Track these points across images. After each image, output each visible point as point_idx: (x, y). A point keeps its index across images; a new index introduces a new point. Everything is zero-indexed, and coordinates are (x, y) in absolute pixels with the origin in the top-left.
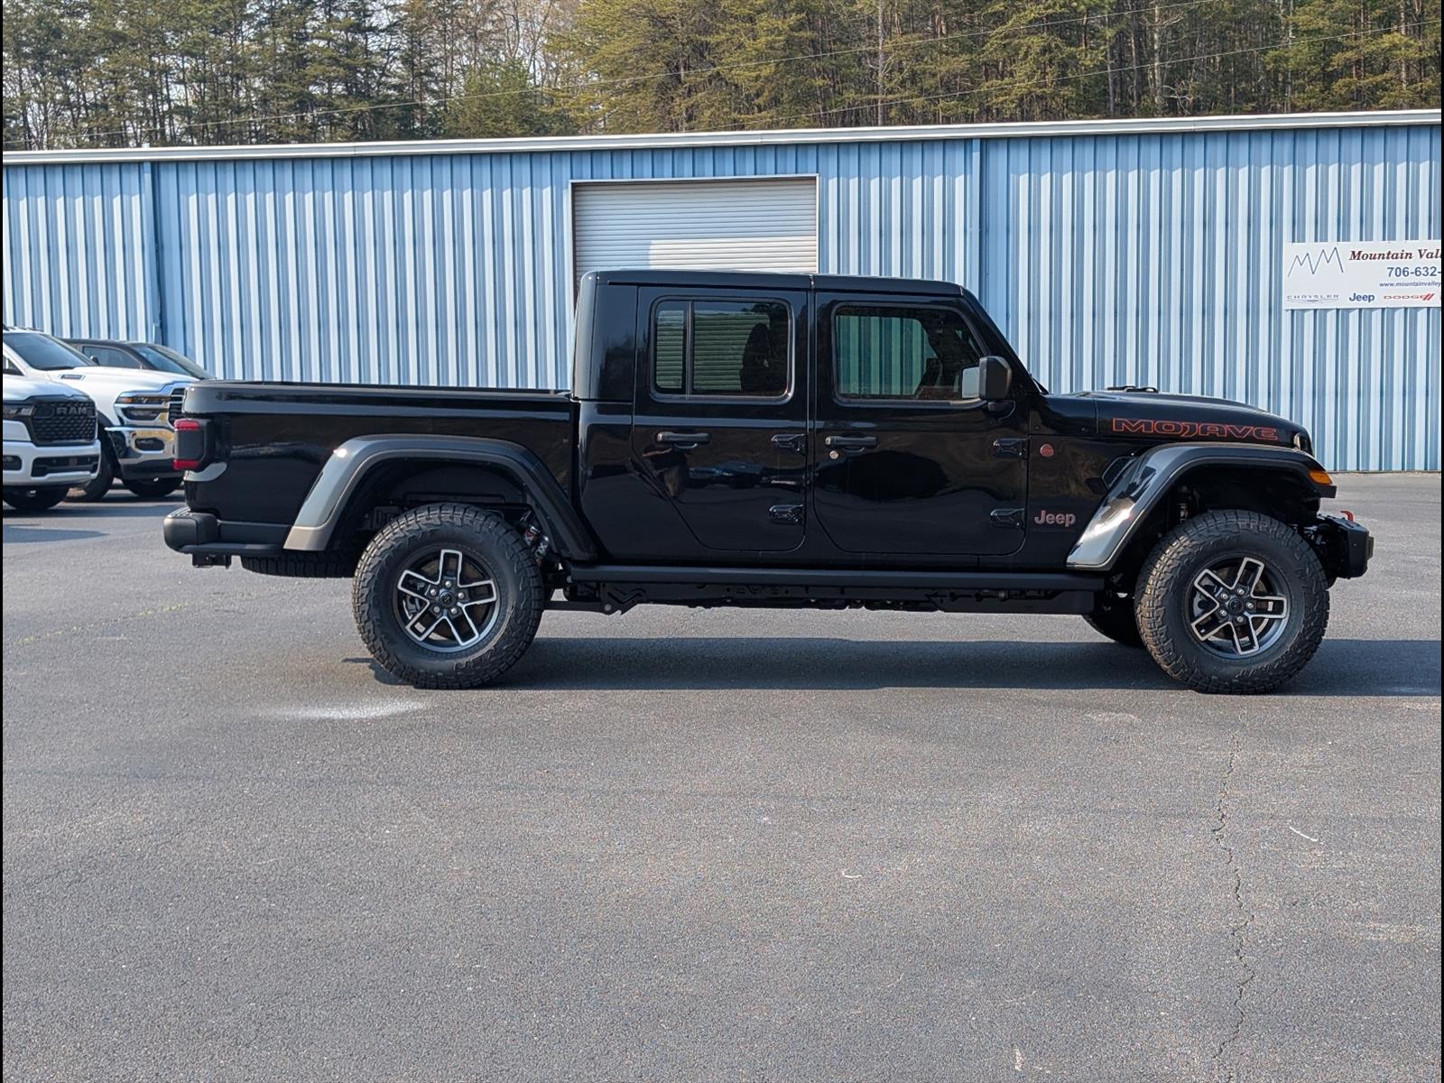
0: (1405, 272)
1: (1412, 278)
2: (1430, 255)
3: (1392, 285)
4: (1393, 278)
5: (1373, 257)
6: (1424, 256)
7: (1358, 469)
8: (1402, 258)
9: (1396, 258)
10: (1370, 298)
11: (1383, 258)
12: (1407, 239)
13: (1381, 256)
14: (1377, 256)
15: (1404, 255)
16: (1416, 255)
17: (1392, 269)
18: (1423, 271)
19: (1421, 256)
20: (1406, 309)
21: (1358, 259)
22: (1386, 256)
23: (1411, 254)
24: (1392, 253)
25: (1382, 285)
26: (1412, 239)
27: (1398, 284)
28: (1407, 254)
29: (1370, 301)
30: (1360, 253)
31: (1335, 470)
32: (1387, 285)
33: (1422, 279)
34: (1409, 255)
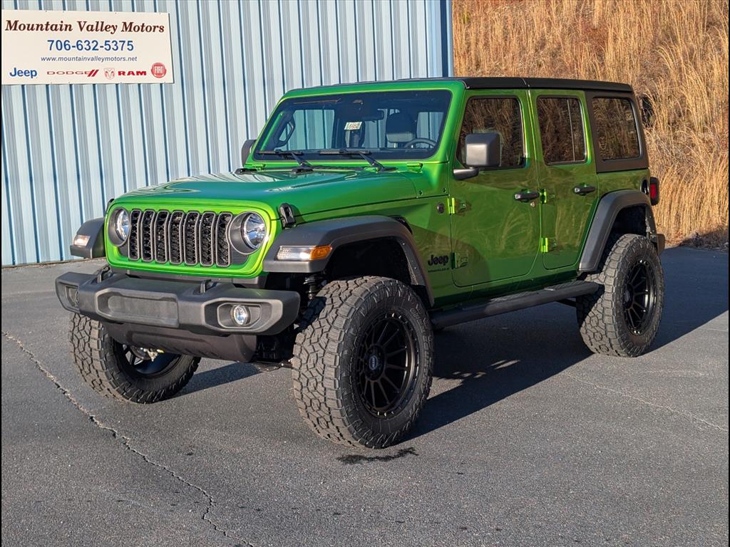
0: (65, 45)
1: (74, 52)
2: (90, 28)
3: (54, 59)
4: (55, 53)
5: (30, 28)
6: (85, 28)
7: (38, 261)
8: (61, 30)
9: (56, 30)
10: (33, 74)
11: (41, 30)
12: (64, 9)
13: (40, 27)
14: (35, 27)
15: (64, 27)
16: (76, 27)
17: (53, 41)
18: (85, 45)
19: (81, 29)
20: (71, 85)
21: (15, 29)
22: (44, 27)
23: (70, 26)
24: (51, 24)
25: (43, 59)
26: (70, 9)
27: (60, 59)
28: (67, 26)
29: (32, 76)
30: (16, 22)
31: (14, 263)
32: (49, 59)
33: (84, 53)
34: (69, 27)
